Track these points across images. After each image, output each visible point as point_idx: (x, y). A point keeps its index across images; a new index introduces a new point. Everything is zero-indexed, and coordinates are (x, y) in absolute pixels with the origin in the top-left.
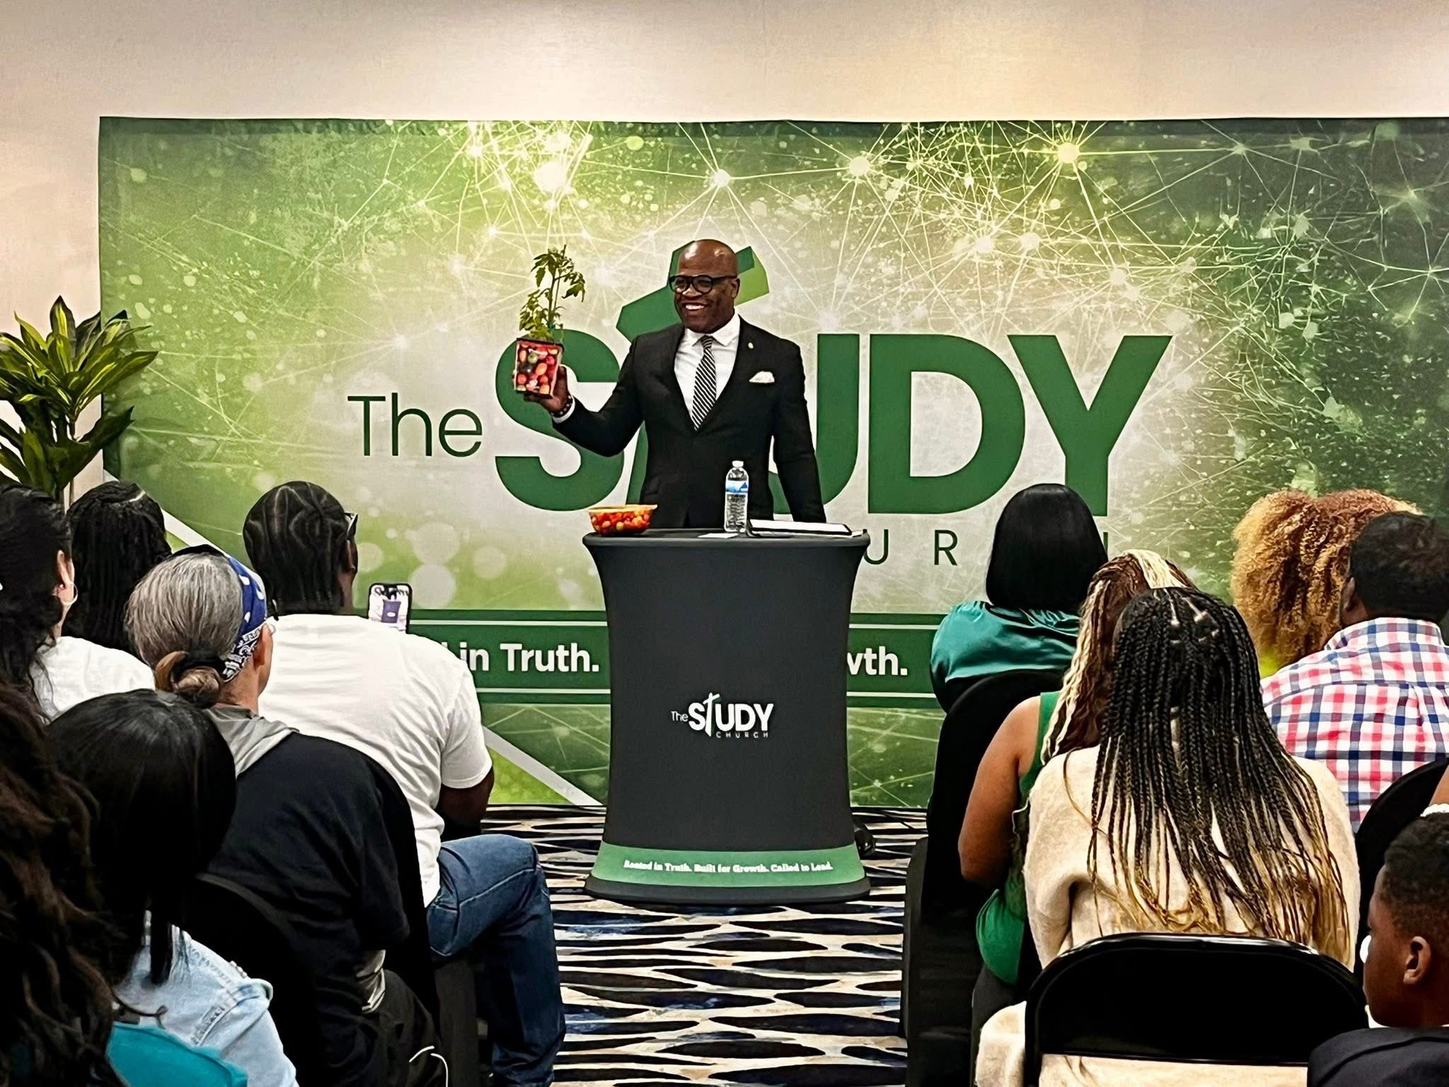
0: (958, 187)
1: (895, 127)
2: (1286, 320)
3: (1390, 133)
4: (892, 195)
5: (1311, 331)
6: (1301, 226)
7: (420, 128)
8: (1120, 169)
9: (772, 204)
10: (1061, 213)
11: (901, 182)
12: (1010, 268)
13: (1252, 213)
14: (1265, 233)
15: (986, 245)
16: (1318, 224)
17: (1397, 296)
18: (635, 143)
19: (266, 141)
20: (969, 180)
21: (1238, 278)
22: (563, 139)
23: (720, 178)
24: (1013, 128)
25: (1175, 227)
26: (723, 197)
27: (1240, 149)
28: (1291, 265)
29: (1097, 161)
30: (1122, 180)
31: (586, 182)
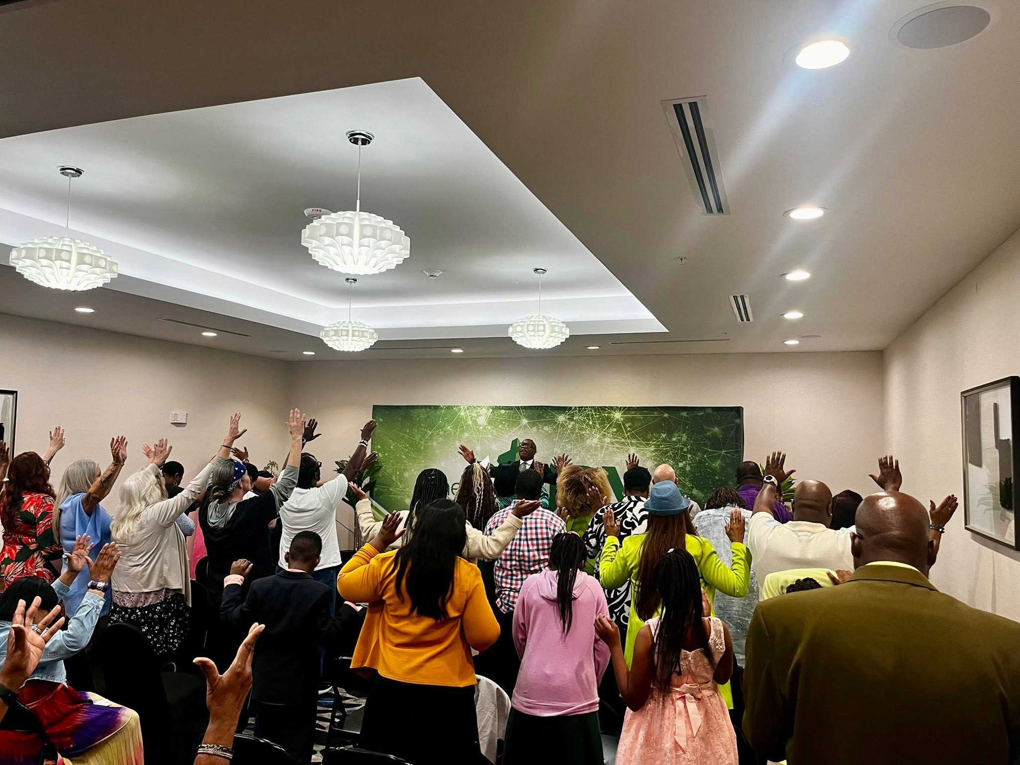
0: (588, 425)
1: (571, 408)
2: (681, 465)
3: (710, 411)
4: (570, 426)
5: (688, 468)
6: (684, 438)
7: (449, 407)
8: (632, 420)
9: (538, 429)
10: (616, 432)
11: (572, 423)
12: (602, 447)
13: (670, 435)
14: (674, 439)
15: (595, 441)
16: (689, 437)
17: (714, 459)
18: (503, 412)
19: (412, 411)
20: (591, 423)
21: (667, 452)
22: (485, 410)
23: (525, 421)
24: (603, 409)
25: (648, 437)
26: (525, 427)
27: (666, 415)
28: (682, 449)
29: (626, 418)
30: (633, 423)
31: (490, 422)
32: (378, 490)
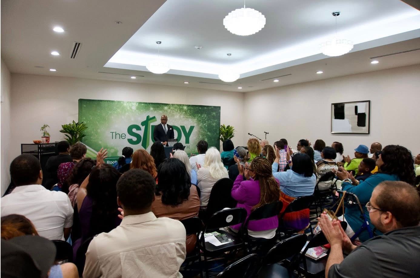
0: (175, 111)
1: (169, 104)
2: (204, 125)
3: (213, 107)
4: (169, 111)
5: (206, 126)
6: (206, 116)
7: (119, 102)
8: (190, 109)
9: (157, 111)
10: (185, 114)
11: (170, 110)
12: (180, 119)
13: (201, 114)
14: (203, 116)
15: (178, 117)
16: (207, 116)
17: (213, 122)
18: (143, 104)
19: (101, 102)
20: (176, 110)
21: (200, 121)
22: (135, 104)
23: (152, 109)
24: (180, 105)
25: (195, 115)
26: (152, 111)
27: (200, 108)
28: (205, 119)
29: (188, 109)
30: (190, 111)
31: (138, 108)
32: (85, 138)
